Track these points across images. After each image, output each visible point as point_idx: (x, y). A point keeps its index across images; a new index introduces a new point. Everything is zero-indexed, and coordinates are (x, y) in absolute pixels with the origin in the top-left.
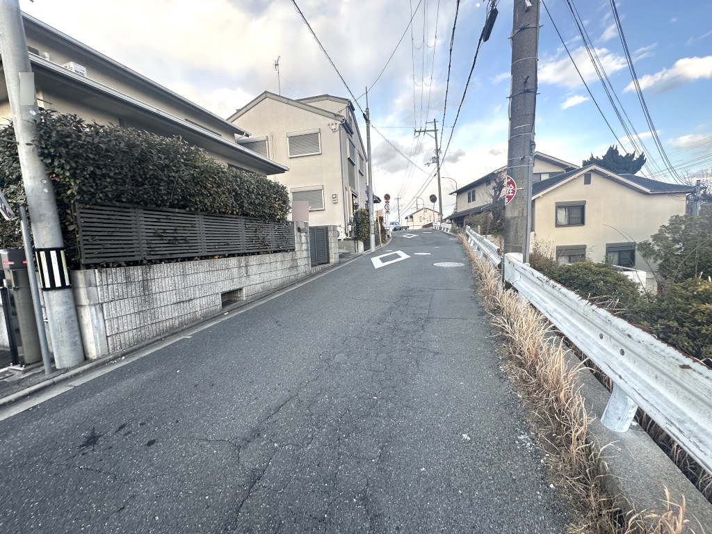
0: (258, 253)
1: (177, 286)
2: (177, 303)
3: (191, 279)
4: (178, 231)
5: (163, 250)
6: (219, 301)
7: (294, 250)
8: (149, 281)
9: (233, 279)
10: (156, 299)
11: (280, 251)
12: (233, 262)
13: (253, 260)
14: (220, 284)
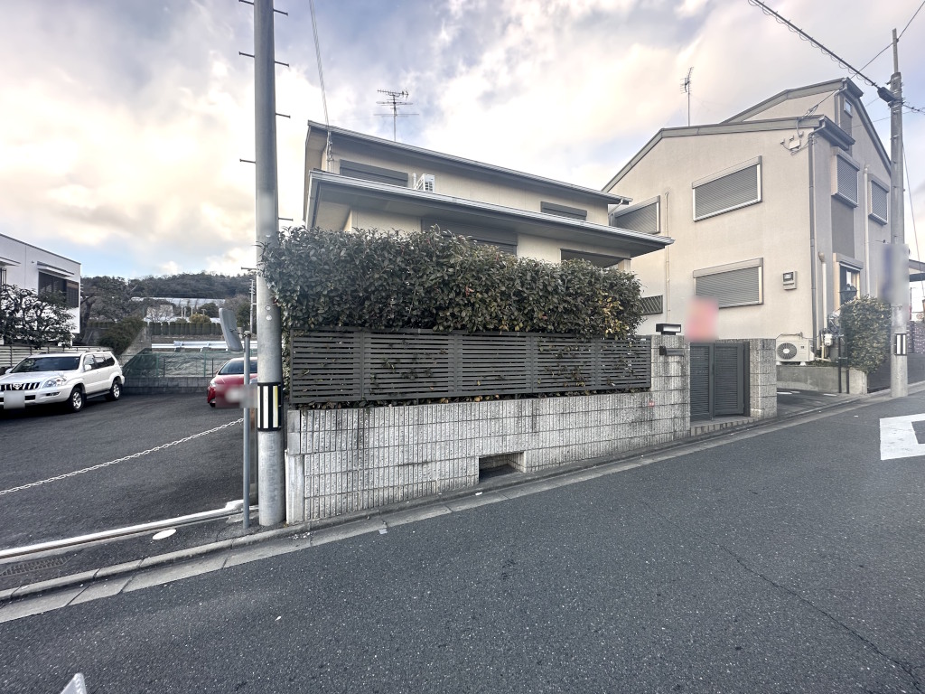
0: (563, 394)
1: (406, 440)
2: (404, 465)
3: (430, 432)
4: (418, 361)
5: (393, 386)
6: (474, 470)
7: (648, 388)
8: (366, 431)
9: (504, 436)
10: (373, 456)
11: (612, 391)
12: (509, 407)
13: (549, 406)
14: (478, 443)
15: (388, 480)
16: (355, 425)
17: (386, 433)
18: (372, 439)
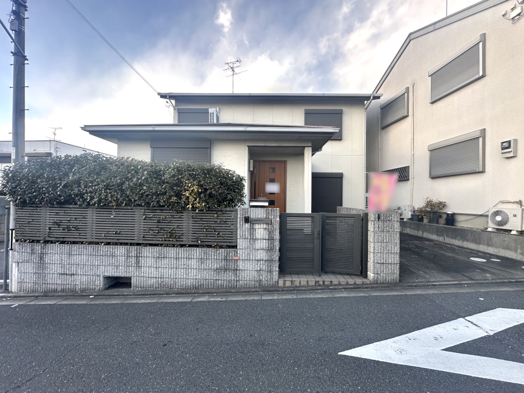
1: (63, 262)
2: (62, 274)
3: (76, 259)
4: (71, 222)
5: (58, 233)
6: (100, 283)
7: (236, 247)
13: (147, 251)
15: (54, 280)
16: (40, 251)
17: (54, 257)
18: (47, 259)
